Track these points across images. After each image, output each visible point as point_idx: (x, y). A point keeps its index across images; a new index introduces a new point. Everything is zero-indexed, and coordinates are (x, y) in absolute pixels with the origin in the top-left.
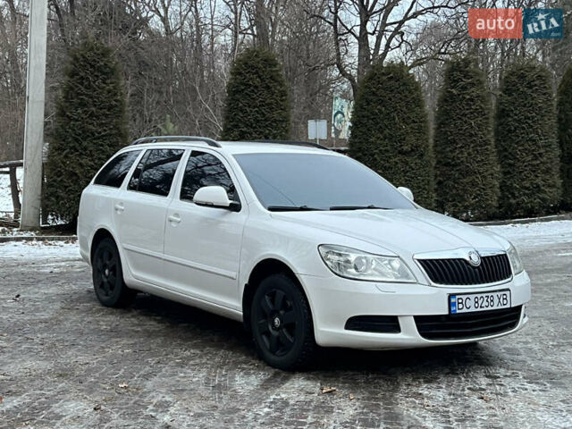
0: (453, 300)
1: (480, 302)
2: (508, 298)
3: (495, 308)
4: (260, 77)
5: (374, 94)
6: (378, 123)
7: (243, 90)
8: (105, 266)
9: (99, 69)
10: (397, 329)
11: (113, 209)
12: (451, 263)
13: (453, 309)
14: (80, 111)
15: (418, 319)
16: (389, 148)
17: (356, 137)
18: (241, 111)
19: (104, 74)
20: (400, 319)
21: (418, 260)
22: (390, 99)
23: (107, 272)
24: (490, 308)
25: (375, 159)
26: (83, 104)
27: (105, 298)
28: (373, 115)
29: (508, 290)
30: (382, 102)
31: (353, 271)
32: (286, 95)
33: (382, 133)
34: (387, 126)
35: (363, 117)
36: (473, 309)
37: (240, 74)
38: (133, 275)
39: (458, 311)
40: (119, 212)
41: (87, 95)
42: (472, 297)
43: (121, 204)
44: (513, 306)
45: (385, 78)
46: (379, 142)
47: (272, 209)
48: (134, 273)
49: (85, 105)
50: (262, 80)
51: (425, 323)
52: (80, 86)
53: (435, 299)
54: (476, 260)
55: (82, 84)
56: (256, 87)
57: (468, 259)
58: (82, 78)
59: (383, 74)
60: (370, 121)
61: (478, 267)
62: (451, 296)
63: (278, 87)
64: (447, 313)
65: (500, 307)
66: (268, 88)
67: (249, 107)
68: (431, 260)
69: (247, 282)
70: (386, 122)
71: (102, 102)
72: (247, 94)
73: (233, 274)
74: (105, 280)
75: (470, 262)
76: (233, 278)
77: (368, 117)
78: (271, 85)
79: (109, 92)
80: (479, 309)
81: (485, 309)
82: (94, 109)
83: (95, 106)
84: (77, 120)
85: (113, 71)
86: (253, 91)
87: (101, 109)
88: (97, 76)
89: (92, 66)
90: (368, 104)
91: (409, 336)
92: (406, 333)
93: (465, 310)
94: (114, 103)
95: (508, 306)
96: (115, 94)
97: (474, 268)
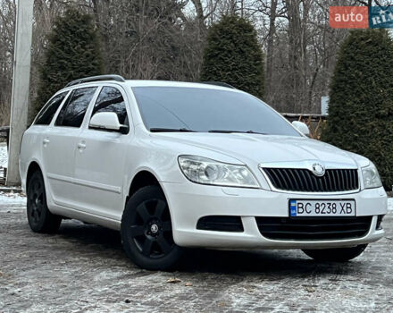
0: (293, 204)
1: (321, 208)
2: (353, 207)
3: (337, 214)
4: (233, 42)
5: (352, 58)
6: (355, 87)
7: (217, 55)
8: (35, 196)
9: (79, 35)
10: (240, 229)
11: (41, 143)
12: (294, 173)
13: (293, 212)
14: (59, 74)
15: (260, 220)
16: (365, 112)
17: (334, 101)
18: (215, 74)
19: (83, 39)
20: (242, 219)
21: (264, 169)
22: (368, 63)
23: (37, 201)
24: (332, 214)
25: (352, 123)
26: (62, 68)
27: (34, 224)
28: (351, 79)
29: (353, 200)
30: (360, 67)
31: (204, 177)
32: (261, 60)
33: (359, 96)
34: (363, 90)
35: (342, 81)
36: (313, 214)
37: (215, 39)
38: (54, 201)
39: (298, 215)
40: (45, 146)
41: (67, 59)
42: (313, 203)
43: (48, 138)
44: (357, 215)
45: (363, 42)
46: (355, 105)
47: (153, 131)
48: (54, 198)
49: (64, 69)
50: (236, 45)
51: (266, 224)
52: (61, 51)
53: (276, 203)
54: (319, 171)
55: (63, 49)
56: (230, 52)
57: (311, 169)
58: (63, 43)
59: (362, 39)
60: (348, 86)
61: (322, 178)
62: (291, 200)
63: (253, 52)
64: (287, 215)
65: (343, 214)
66: (242, 52)
67: (223, 70)
68: (275, 169)
69: (127, 194)
70: (363, 86)
71: (81, 66)
72: (221, 58)
73: (119, 189)
74: (35, 208)
75: (313, 172)
76: (118, 192)
77: (346, 82)
78: (245, 50)
79: (88, 56)
80: (320, 215)
81: (327, 215)
82: (72, 72)
83: (73, 69)
84: (56, 82)
85: (92, 37)
86: (226, 56)
87: (79, 71)
88: (77, 42)
89: (72, 32)
90: (347, 69)
91: (251, 235)
92: (248, 232)
93: (305, 214)
94: (91, 66)
95: (352, 214)
96: (93, 59)
97: (318, 178)
